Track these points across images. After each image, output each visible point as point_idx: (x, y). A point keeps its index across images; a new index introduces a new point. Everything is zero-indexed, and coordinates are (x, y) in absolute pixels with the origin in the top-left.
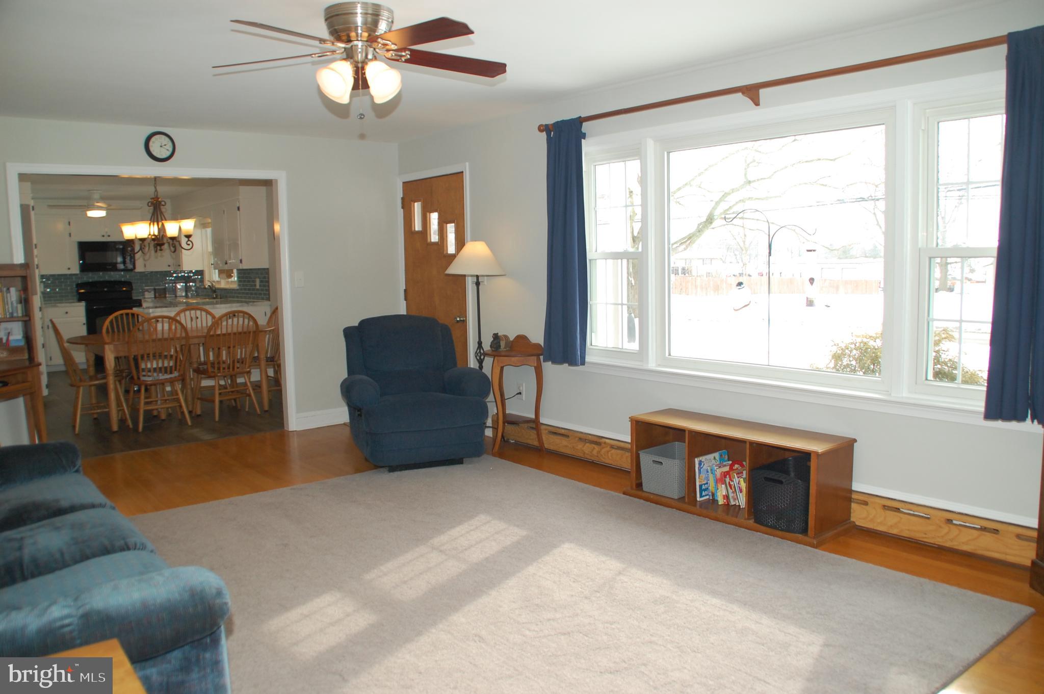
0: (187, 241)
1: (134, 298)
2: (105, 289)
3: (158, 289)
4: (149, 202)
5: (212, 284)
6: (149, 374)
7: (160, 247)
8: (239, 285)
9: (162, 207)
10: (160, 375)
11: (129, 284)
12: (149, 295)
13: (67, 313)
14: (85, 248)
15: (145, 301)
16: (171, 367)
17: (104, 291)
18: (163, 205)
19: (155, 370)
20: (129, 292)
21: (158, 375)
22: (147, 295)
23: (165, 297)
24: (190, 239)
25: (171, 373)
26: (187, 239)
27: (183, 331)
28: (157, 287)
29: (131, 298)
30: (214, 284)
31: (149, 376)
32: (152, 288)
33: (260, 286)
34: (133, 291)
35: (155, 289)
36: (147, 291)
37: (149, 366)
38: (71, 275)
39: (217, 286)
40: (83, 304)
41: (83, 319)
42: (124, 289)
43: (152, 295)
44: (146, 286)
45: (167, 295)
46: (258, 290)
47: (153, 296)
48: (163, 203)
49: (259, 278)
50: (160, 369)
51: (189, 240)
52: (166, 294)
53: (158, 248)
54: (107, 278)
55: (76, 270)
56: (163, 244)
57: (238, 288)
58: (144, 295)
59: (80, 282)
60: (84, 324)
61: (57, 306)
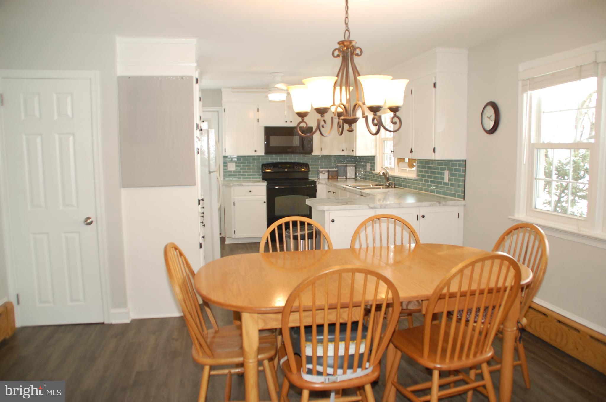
0: (393, 118)
1: (310, 178)
2: (286, 170)
3: (331, 171)
4: (335, 50)
5: (386, 172)
7: (350, 126)
8: (418, 175)
9: (355, 57)
11: (306, 165)
12: (323, 176)
13: (250, 191)
14: (270, 132)
15: (319, 183)
16: (361, 356)
17: (285, 171)
18: (357, 55)
20: (307, 173)
22: (321, 176)
23: (337, 178)
24: (398, 114)
26: (392, 114)
28: (330, 170)
29: (308, 179)
30: (388, 171)
32: (327, 170)
33: (449, 180)
34: (310, 172)
35: (328, 171)
36: (322, 172)
37: (320, 352)
38: (259, 156)
39: (391, 173)
40: (265, 183)
41: (265, 198)
42: (303, 170)
43: (326, 176)
44: (321, 168)
45: (339, 178)
46: (446, 184)
47: (327, 178)
48: (358, 51)
49: (449, 170)
50: (341, 359)
51: (395, 116)
52: (338, 176)
53: (346, 126)
54: (288, 160)
55: (261, 152)
56: (355, 121)
57: (417, 178)
58: (318, 177)
59: (265, 163)
60: (265, 202)
61: (243, 185)
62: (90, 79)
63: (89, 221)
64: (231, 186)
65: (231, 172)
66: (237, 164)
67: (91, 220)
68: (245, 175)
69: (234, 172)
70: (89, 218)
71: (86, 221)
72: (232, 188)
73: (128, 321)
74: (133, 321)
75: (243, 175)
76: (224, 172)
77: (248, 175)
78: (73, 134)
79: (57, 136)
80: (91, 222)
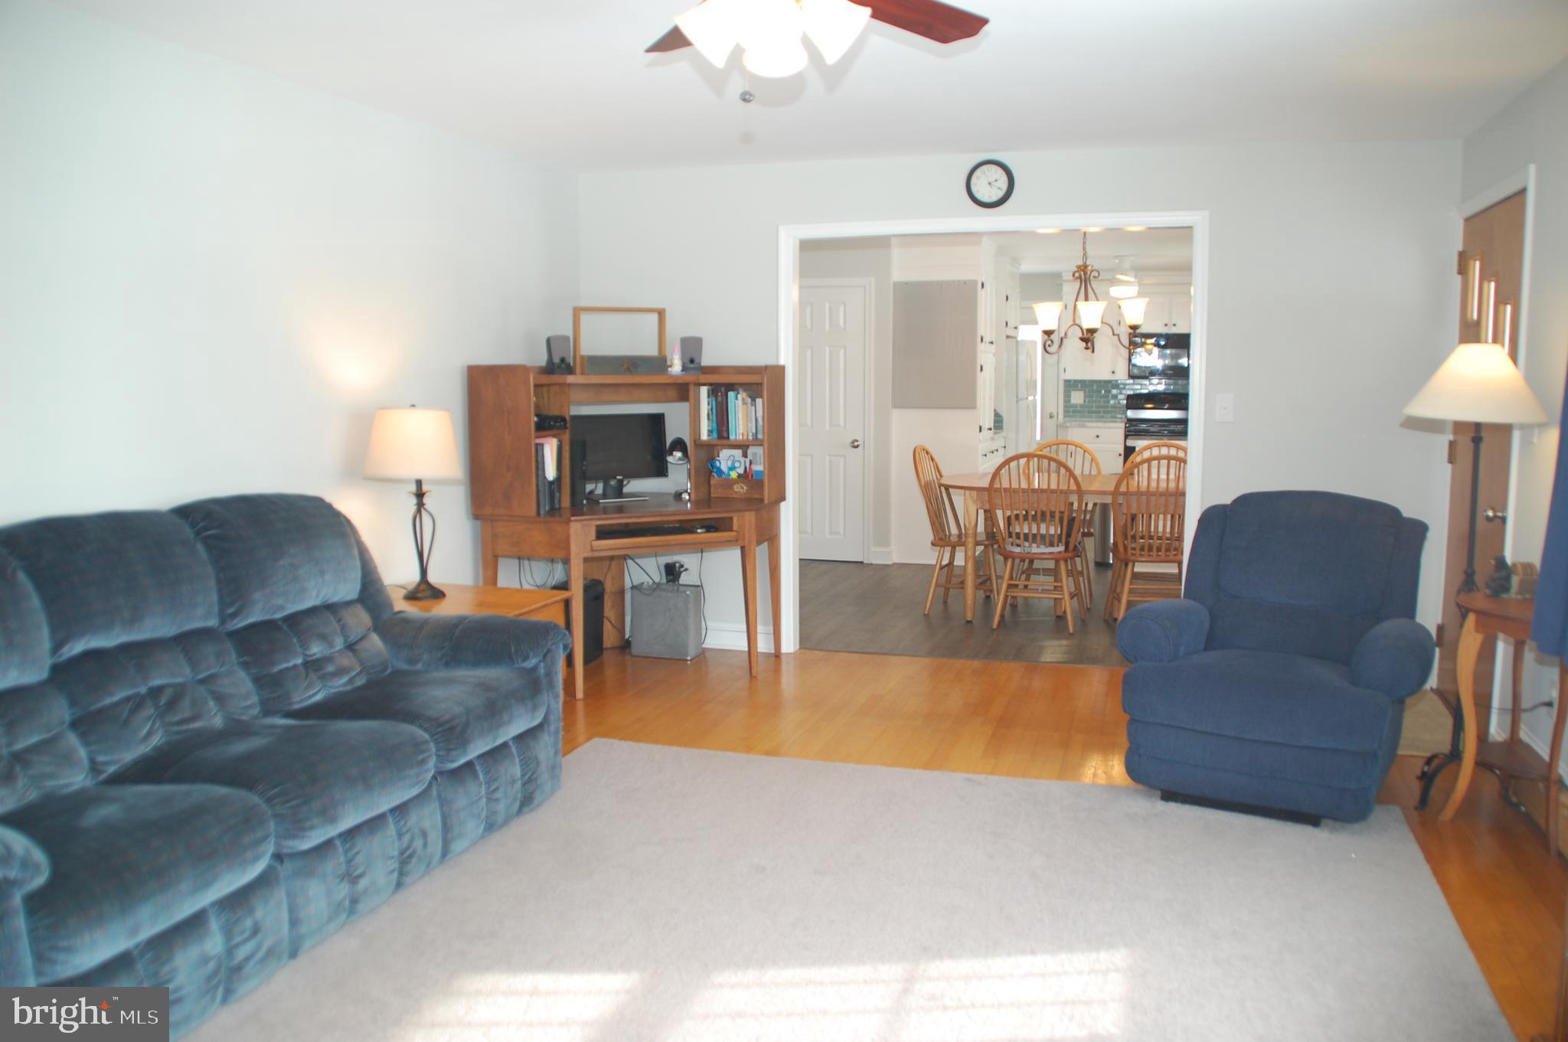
6: (1018, 542)
10: (1034, 545)
13: (1098, 436)
19: (1026, 536)
21: (1030, 546)
25: (1052, 545)
27: (1072, 481)
31: (1018, 545)
40: (1122, 425)
50: (1034, 536)
55: (1123, 375)
60: (1120, 455)
61: (1086, 427)
62: (865, 287)
63: (856, 444)
64: (1067, 427)
65: (1075, 406)
66: (1087, 394)
67: (858, 443)
68: (1099, 412)
69: (1081, 406)
70: (857, 441)
71: (853, 442)
72: (1070, 430)
73: (890, 563)
74: (894, 564)
75: (1095, 412)
76: (1065, 407)
77: (1104, 412)
78: (845, 347)
79: (827, 349)
80: (857, 447)
